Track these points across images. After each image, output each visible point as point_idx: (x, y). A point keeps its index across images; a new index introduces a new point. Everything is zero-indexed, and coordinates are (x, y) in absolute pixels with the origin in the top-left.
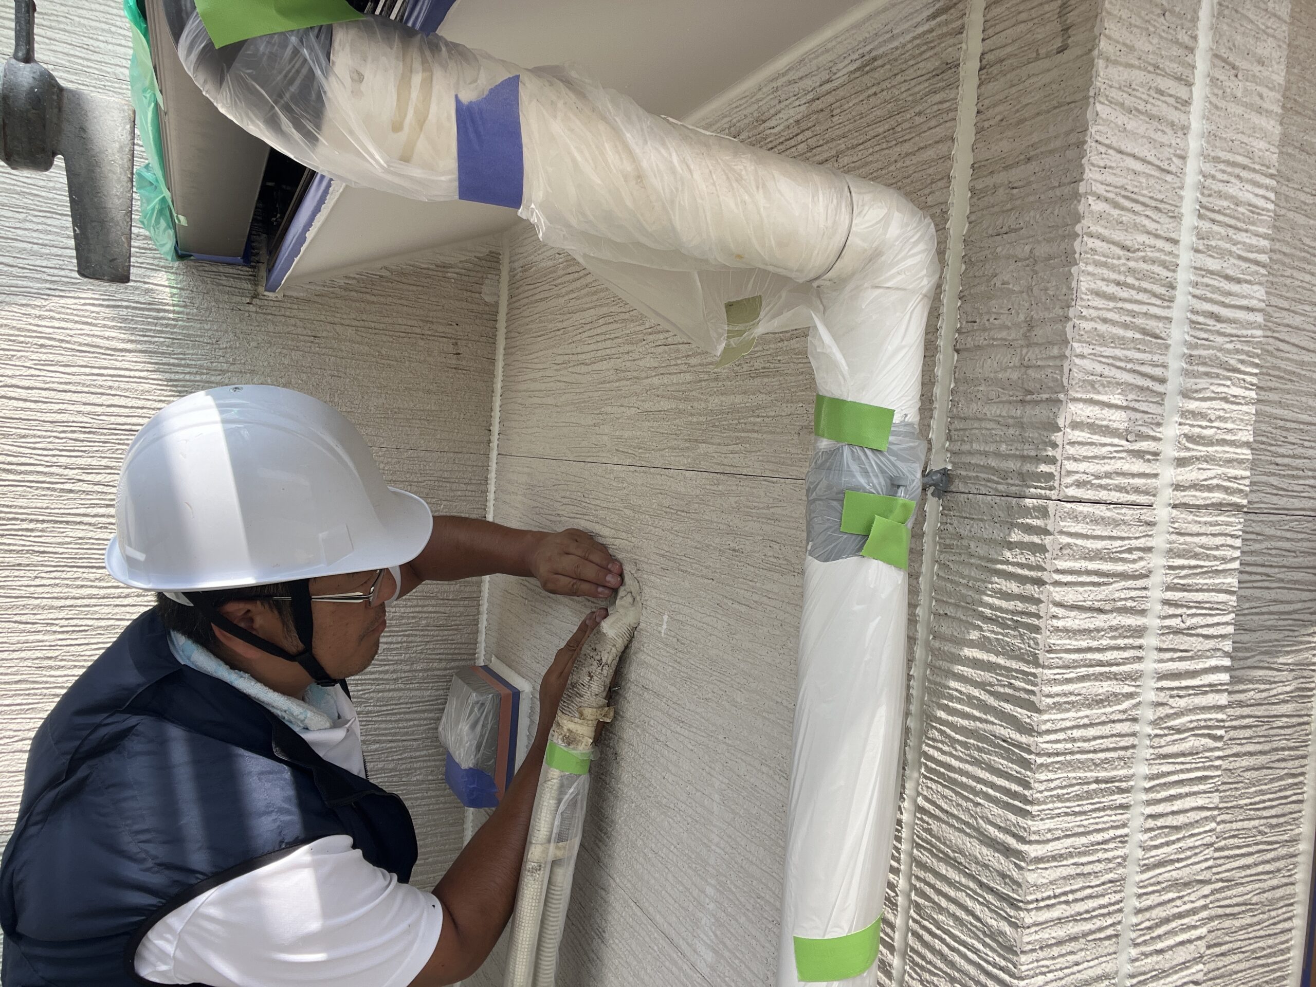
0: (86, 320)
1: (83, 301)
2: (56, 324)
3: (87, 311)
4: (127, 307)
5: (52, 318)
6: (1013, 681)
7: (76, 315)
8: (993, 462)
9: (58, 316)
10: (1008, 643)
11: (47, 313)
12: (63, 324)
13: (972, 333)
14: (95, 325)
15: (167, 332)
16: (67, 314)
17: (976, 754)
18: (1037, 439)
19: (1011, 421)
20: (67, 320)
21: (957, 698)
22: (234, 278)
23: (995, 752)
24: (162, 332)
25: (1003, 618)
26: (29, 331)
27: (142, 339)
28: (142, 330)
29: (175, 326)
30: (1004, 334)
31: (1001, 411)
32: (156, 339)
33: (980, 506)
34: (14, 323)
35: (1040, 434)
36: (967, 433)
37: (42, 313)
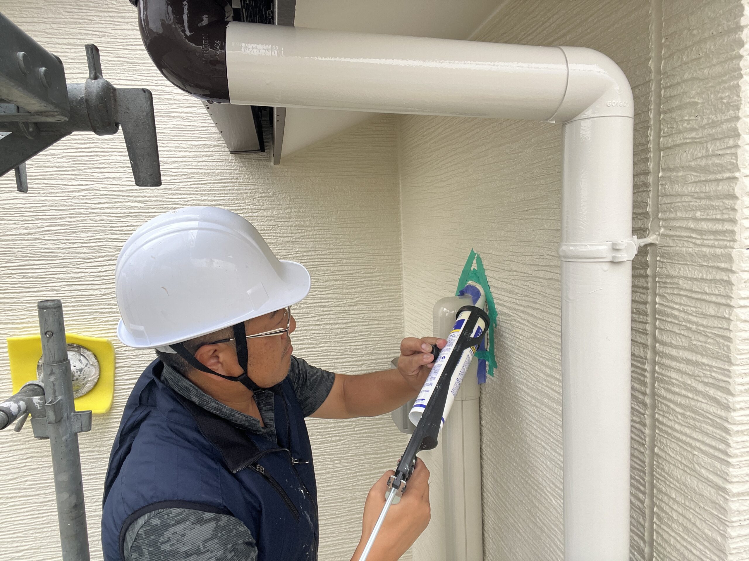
0: (193, 192)
1: (190, 183)
2: (179, 196)
3: (193, 188)
4: (210, 183)
5: (178, 194)
6: (713, 374)
7: (188, 191)
8: (692, 225)
9: (180, 192)
10: (709, 348)
11: (175, 192)
12: (183, 196)
13: (671, 136)
14: (197, 194)
15: (230, 193)
16: (184, 191)
17: (691, 422)
18: (722, 207)
19: (702, 195)
20: (184, 194)
21: (676, 384)
22: (258, 160)
23: (704, 421)
24: (227, 194)
25: (704, 331)
26: (168, 201)
27: (219, 198)
28: (219, 194)
29: (233, 190)
30: (693, 135)
31: (695, 188)
32: (226, 198)
33: (684, 255)
34: (161, 199)
35: (723, 203)
36: (673, 206)
37: (173, 192)
